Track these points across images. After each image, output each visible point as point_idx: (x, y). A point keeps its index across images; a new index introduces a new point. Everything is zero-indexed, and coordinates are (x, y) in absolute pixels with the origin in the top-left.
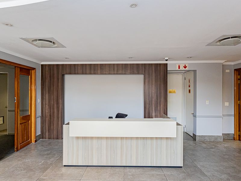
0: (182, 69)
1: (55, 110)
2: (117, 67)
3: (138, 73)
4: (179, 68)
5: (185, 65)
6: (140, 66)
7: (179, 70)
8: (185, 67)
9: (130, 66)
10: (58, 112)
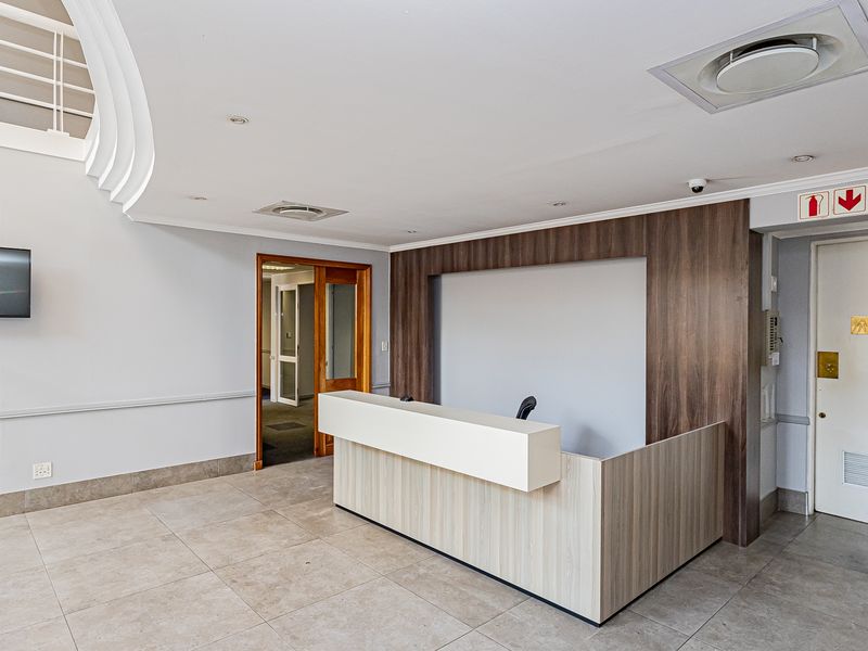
0: (832, 216)
1: (415, 374)
2: (557, 237)
3: (624, 254)
4: (813, 209)
5: (850, 193)
6: (633, 224)
7: (814, 218)
8: (849, 201)
9: (598, 230)
10: (420, 379)
